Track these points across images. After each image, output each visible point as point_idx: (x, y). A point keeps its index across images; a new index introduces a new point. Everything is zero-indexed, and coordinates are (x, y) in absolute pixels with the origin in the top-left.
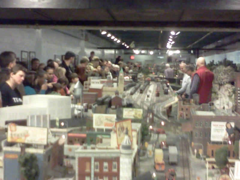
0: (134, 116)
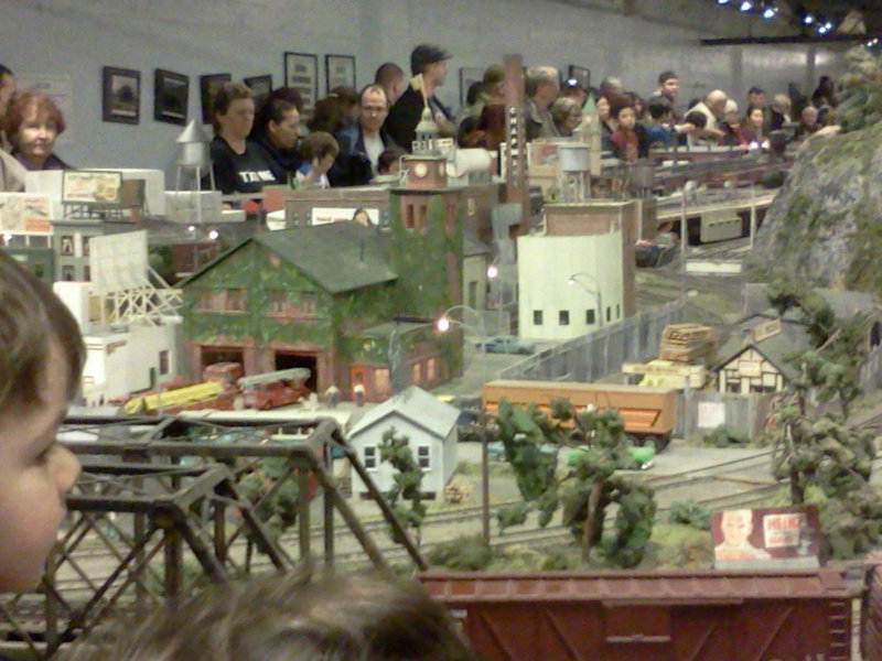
0: (94, 195)
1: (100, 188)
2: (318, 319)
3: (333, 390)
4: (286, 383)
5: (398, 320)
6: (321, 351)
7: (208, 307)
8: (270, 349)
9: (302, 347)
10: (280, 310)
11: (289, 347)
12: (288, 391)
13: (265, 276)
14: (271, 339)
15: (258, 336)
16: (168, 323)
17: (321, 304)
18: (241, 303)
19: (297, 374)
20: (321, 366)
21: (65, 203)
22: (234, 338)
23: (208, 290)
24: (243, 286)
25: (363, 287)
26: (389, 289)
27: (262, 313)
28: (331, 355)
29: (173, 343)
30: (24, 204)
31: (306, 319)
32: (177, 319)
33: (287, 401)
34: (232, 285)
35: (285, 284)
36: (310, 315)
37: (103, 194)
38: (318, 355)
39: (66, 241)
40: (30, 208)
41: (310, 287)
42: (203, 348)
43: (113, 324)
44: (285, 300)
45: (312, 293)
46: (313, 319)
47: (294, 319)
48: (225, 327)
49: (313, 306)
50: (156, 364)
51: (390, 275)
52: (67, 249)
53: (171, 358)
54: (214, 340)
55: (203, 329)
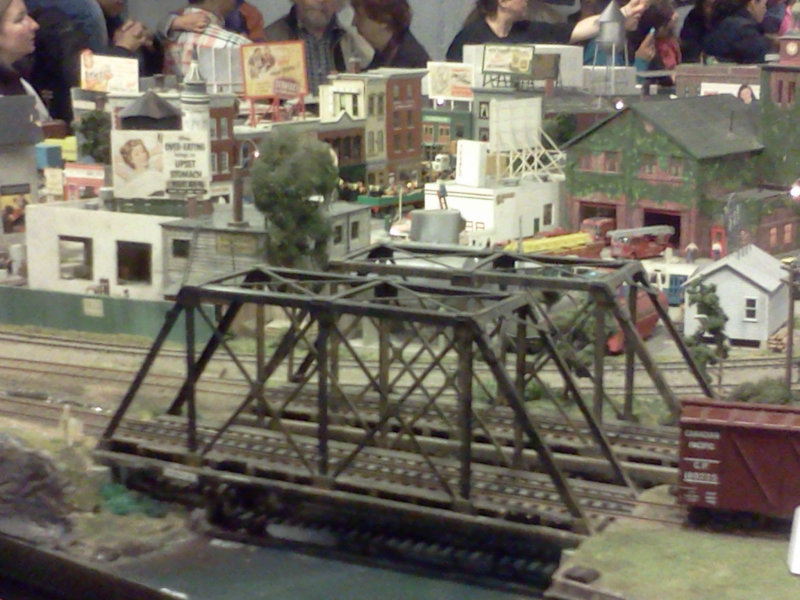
0: (510, 67)
1: (515, 60)
2: (684, 182)
3: (692, 246)
4: (652, 238)
5: (762, 187)
6: (684, 211)
7: (588, 167)
8: (639, 207)
9: (669, 206)
10: (651, 173)
11: (656, 206)
12: (652, 245)
13: (639, 142)
14: (642, 197)
15: (630, 195)
16: (554, 180)
17: (687, 169)
18: (617, 165)
19: (663, 231)
20: (684, 225)
21: (485, 73)
22: (609, 195)
23: (589, 152)
24: (620, 150)
25: (729, 155)
26: (755, 158)
27: (634, 174)
28: (693, 214)
29: (557, 197)
30: (451, 73)
31: (672, 181)
32: (562, 177)
33: (651, 254)
34: (609, 148)
35: (656, 149)
36: (677, 178)
37: (518, 65)
38: (682, 215)
39: (483, 106)
40: (456, 76)
41: (678, 153)
42: (582, 203)
43: (506, 179)
44: (655, 164)
45: (680, 158)
46: (679, 182)
47: (662, 181)
48: (601, 186)
49: (680, 170)
50: (541, 215)
51: (756, 145)
52: (484, 113)
53: (554, 211)
54: (591, 197)
55: (583, 186)
